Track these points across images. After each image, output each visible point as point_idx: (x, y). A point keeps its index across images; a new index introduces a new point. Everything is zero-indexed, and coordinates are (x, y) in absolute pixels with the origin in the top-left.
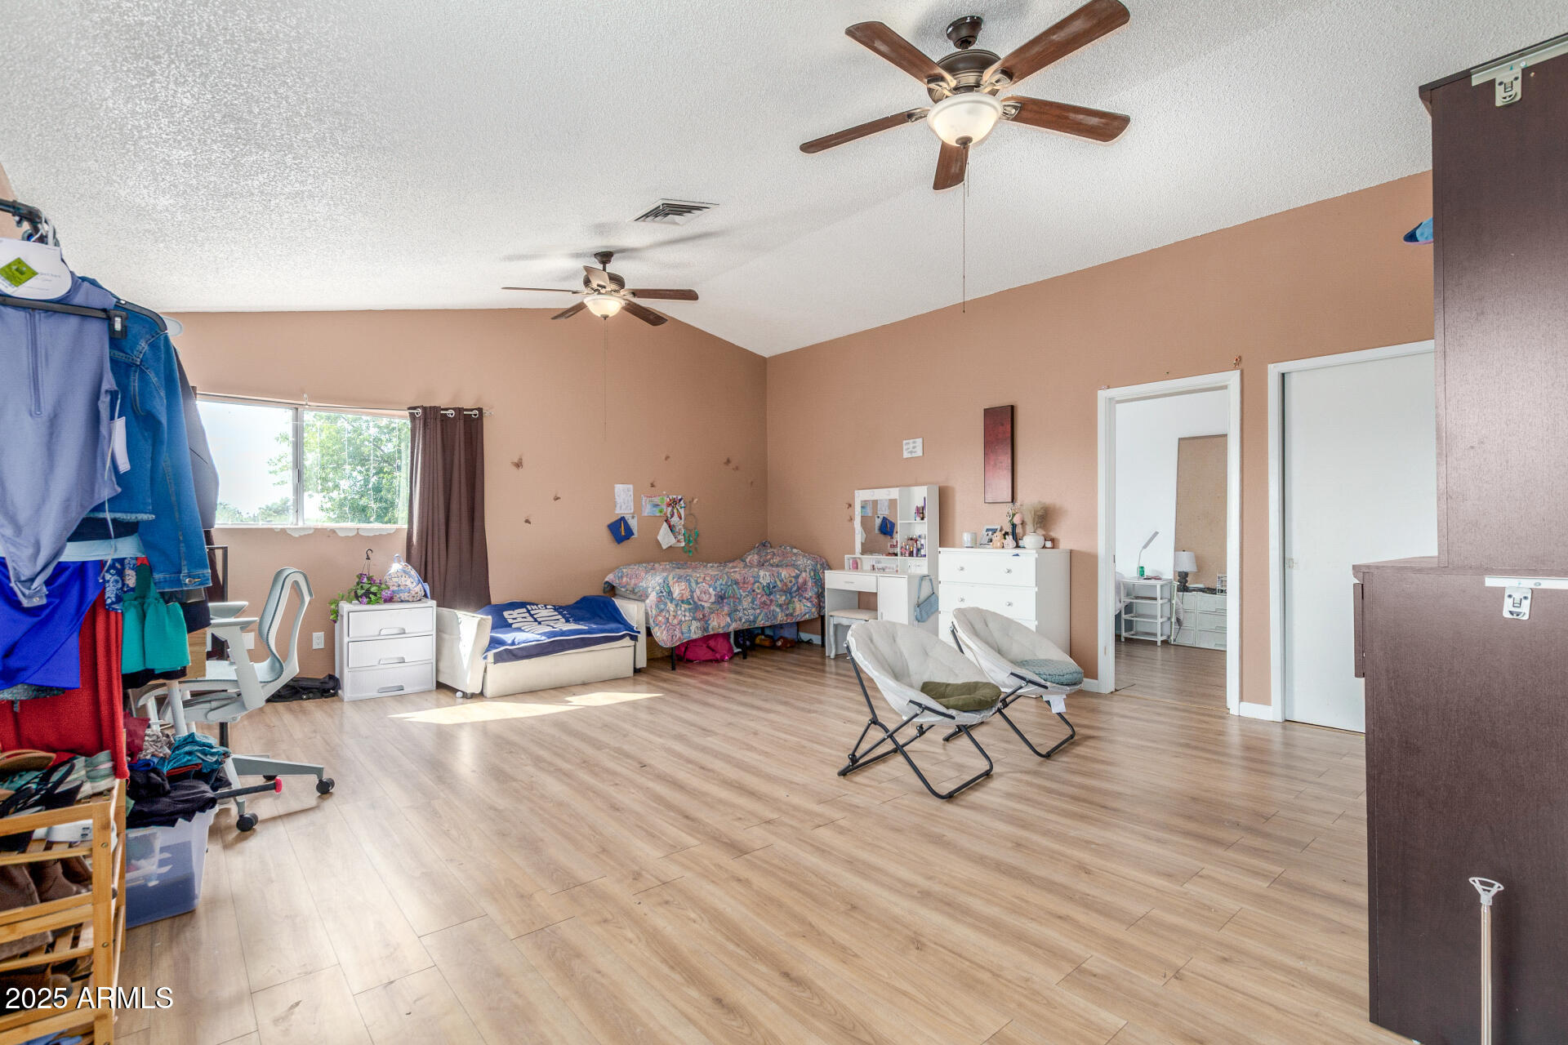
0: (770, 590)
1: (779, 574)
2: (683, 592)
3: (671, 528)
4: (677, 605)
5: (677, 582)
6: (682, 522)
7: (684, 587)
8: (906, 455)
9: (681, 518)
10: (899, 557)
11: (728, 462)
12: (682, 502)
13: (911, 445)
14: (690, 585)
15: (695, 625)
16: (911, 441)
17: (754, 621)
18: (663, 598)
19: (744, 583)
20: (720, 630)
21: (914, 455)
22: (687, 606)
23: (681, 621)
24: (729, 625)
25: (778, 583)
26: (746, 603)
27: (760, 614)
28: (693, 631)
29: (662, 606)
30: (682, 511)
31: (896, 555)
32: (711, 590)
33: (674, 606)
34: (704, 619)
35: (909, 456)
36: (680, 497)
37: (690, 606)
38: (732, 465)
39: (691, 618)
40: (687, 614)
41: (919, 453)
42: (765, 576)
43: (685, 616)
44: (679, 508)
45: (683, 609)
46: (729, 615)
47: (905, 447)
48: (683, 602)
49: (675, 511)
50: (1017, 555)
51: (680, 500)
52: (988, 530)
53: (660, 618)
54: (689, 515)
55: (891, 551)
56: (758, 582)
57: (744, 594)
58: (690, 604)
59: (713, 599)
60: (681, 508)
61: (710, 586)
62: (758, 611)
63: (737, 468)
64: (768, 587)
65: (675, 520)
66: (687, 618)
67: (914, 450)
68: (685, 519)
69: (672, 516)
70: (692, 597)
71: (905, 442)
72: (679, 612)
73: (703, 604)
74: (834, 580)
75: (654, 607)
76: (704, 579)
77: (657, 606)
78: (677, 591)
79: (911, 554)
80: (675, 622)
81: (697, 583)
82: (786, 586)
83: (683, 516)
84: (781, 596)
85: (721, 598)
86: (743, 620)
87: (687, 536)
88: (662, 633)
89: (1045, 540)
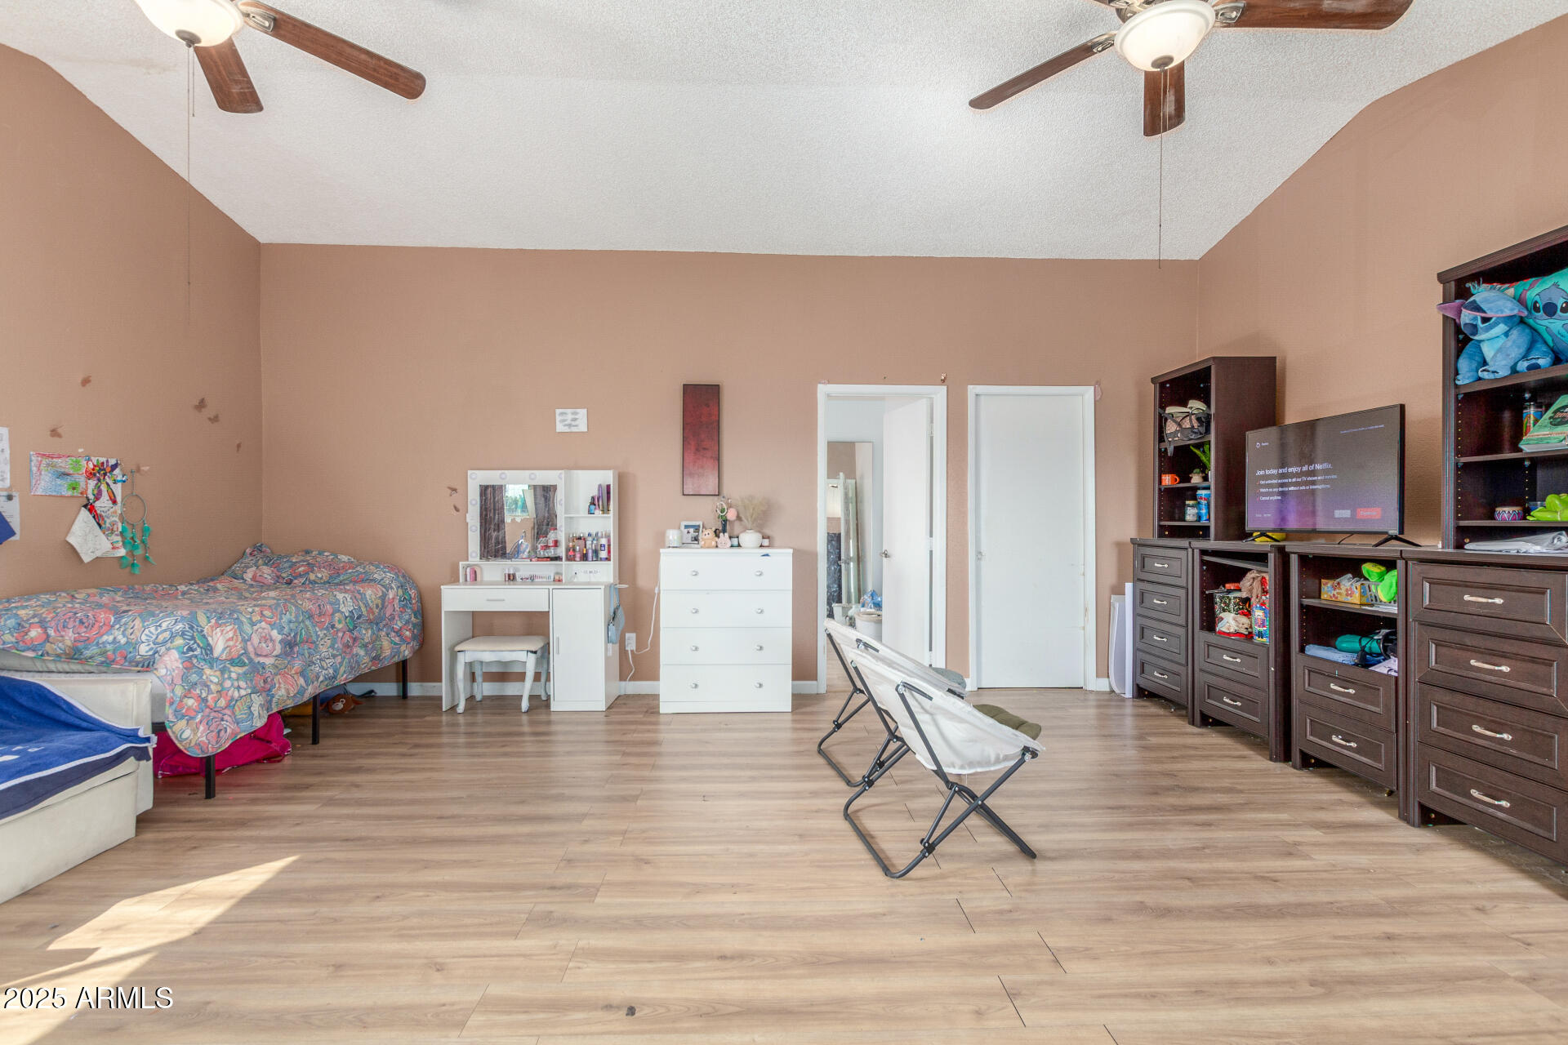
0: (354, 620)
1: (363, 595)
2: (231, 643)
3: (98, 519)
4: (223, 671)
5: (218, 625)
6: (118, 508)
7: (231, 634)
8: (560, 428)
9: (114, 502)
10: (564, 562)
11: (201, 405)
12: (117, 471)
13: (570, 417)
14: (241, 630)
15: (258, 701)
16: (569, 411)
17: (334, 677)
18: (195, 661)
19: (321, 615)
20: (289, 702)
21: (574, 429)
22: (240, 670)
23: (232, 698)
24: (302, 691)
25: (363, 609)
26: (324, 650)
27: (341, 664)
28: (256, 714)
29: (194, 678)
30: (118, 489)
31: (557, 558)
32: (275, 633)
33: (218, 673)
34: (267, 691)
35: (566, 429)
36: (112, 462)
37: (245, 669)
38: (209, 412)
39: (249, 691)
40: (242, 684)
41: (583, 427)
42: (346, 603)
43: (239, 688)
44: (110, 482)
45: (234, 675)
46: (302, 673)
47: (558, 418)
48: (233, 662)
49: (104, 487)
50: (767, 555)
51: (114, 467)
52: (686, 527)
53: (190, 702)
54: (131, 496)
55: (551, 552)
56: (339, 611)
57: (321, 634)
58: (244, 664)
59: (278, 649)
60: (115, 482)
61: (272, 626)
62: (339, 659)
63: (215, 419)
64: (352, 617)
65: (103, 504)
66: (243, 692)
67: (573, 423)
68: (124, 505)
69: (98, 497)
70: (246, 653)
71: (558, 411)
72: (228, 684)
73: (262, 660)
74: (456, 599)
75: (178, 681)
76: (262, 614)
77: (184, 678)
78: (221, 641)
79: (584, 557)
80: (222, 703)
81: (253, 624)
82: (373, 613)
83: (119, 499)
84: (366, 629)
85: (290, 645)
86: (321, 678)
87: (129, 535)
88: (195, 731)
89: (763, 538)
